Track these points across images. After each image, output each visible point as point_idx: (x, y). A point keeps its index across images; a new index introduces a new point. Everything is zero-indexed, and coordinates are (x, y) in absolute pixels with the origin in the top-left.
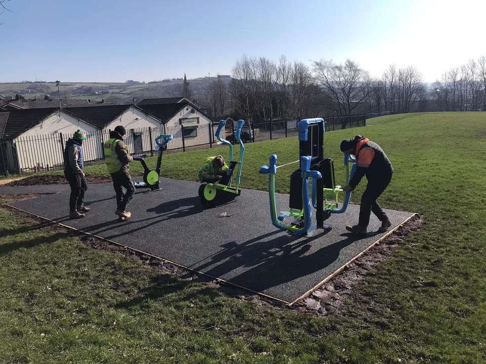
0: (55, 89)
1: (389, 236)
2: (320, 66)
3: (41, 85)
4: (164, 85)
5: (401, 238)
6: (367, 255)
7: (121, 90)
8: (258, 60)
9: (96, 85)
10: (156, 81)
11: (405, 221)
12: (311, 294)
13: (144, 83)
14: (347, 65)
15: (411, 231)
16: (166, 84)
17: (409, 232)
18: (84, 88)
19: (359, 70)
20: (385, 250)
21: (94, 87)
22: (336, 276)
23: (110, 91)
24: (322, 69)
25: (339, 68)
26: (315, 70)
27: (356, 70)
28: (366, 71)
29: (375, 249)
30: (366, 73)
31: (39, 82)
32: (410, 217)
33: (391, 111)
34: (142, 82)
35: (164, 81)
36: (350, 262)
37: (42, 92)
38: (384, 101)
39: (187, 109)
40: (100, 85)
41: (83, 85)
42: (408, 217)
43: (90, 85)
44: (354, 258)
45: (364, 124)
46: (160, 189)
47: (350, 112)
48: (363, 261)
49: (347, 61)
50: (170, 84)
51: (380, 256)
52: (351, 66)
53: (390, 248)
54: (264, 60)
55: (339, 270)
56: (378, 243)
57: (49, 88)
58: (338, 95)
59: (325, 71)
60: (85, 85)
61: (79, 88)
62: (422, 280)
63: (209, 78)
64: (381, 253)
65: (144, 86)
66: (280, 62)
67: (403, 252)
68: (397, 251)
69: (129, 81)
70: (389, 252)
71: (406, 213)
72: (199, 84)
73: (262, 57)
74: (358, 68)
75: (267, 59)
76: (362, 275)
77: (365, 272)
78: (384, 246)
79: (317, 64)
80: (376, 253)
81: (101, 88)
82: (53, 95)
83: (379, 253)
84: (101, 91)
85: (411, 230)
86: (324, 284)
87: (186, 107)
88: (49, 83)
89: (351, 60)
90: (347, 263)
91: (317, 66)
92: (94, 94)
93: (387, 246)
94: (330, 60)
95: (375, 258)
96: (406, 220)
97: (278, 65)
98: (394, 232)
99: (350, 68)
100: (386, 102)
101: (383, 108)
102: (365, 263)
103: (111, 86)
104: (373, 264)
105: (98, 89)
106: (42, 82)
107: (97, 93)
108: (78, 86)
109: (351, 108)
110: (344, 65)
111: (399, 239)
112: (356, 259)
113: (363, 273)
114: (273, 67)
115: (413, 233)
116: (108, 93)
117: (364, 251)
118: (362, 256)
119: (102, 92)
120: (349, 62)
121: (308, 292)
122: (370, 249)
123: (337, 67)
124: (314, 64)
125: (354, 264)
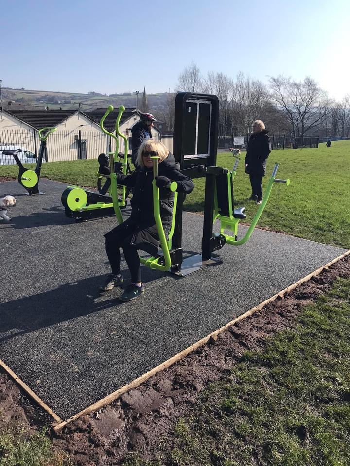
0: (20, 96)
1: (303, 284)
2: (277, 83)
3: (7, 91)
4: (124, 98)
5: (321, 289)
6: (258, 316)
7: (83, 101)
8: (215, 75)
9: (59, 95)
10: (118, 93)
11: (333, 262)
12: (120, 398)
13: (105, 95)
14: (306, 83)
15: (338, 278)
16: (126, 97)
17: (335, 278)
18: (48, 97)
19: (317, 90)
20: (290, 308)
21: (58, 96)
22: (188, 356)
23: (72, 101)
24: (279, 87)
25: (297, 86)
26: (272, 87)
27: (315, 90)
28: (325, 91)
29: (274, 306)
30: (325, 93)
31: (5, 88)
32: (342, 256)
33: (347, 137)
34: (104, 94)
35: (125, 94)
36: (222, 329)
37: (7, 98)
38: (341, 126)
39: (135, 119)
40: (63, 95)
41: (46, 93)
42: (340, 255)
43: (53, 94)
44: (233, 322)
45: (317, 147)
46: (40, 193)
47: (303, 134)
48: (246, 329)
49: (306, 79)
50: (130, 97)
51: (278, 319)
52: (309, 84)
53: (298, 306)
54: (222, 76)
55: (196, 345)
56: (282, 296)
57: (14, 94)
58: (293, 115)
59: (282, 89)
60: (49, 93)
61: (43, 97)
62: (340, 384)
63: (169, 93)
64: (281, 314)
65: (105, 98)
66: (238, 79)
67: (318, 316)
68: (308, 312)
69: (91, 92)
70: (295, 314)
71: (339, 248)
72: (158, 99)
73: (219, 73)
74: (317, 87)
75: (224, 75)
76: (235, 358)
77: (242, 351)
78: (291, 301)
79: (274, 80)
80: (273, 313)
81: (65, 98)
82: (18, 102)
83: (278, 313)
84: (63, 101)
85: (340, 276)
86: (156, 375)
87: (135, 117)
88: (15, 89)
89: (311, 78)
90: (216, 332)
91: (274, 83)
92: (57, 103)
93: (296, 301)
94: (288, 78)
95: (269, 323)
96: (335, 260)
97: (235, 81)
98: (313, 278)
99: (309, 86)
100: (343, 128)
101: (340, 133)
102: (249, 332)
103: (74, 96)
104: (262, 334)
105: (61, 99)
106: (8, 88)
107: (60, 102)
108: (43, 94)
109: (304, 130)
110: (303, 83)
111: (318, 290)
112: (236, 324)
113: (237, 354)
114: (231, 84)
115: (342, 282)
116: (70, 103)
117: (254, 309)
118: (249, 317)
119: (65, 102)
120: (309, 80)
121: (116, 393)
122: (266, 306)
123: (295, 84)
124: (271, 80)
125: (228, 333)
